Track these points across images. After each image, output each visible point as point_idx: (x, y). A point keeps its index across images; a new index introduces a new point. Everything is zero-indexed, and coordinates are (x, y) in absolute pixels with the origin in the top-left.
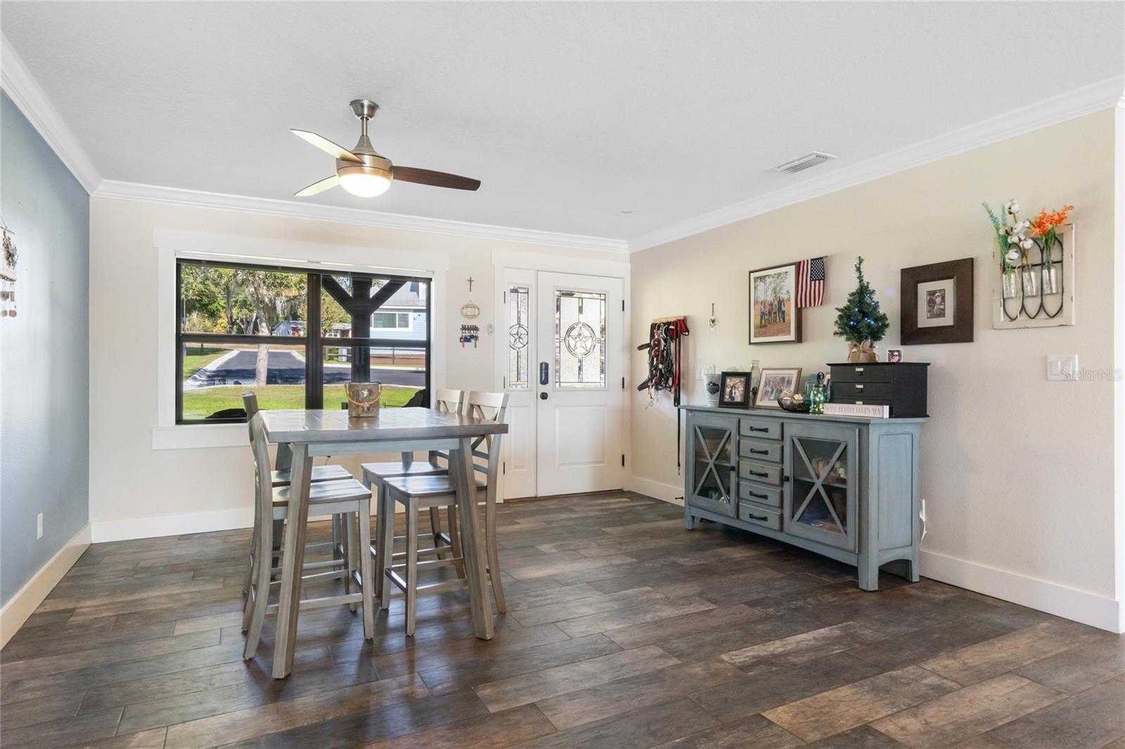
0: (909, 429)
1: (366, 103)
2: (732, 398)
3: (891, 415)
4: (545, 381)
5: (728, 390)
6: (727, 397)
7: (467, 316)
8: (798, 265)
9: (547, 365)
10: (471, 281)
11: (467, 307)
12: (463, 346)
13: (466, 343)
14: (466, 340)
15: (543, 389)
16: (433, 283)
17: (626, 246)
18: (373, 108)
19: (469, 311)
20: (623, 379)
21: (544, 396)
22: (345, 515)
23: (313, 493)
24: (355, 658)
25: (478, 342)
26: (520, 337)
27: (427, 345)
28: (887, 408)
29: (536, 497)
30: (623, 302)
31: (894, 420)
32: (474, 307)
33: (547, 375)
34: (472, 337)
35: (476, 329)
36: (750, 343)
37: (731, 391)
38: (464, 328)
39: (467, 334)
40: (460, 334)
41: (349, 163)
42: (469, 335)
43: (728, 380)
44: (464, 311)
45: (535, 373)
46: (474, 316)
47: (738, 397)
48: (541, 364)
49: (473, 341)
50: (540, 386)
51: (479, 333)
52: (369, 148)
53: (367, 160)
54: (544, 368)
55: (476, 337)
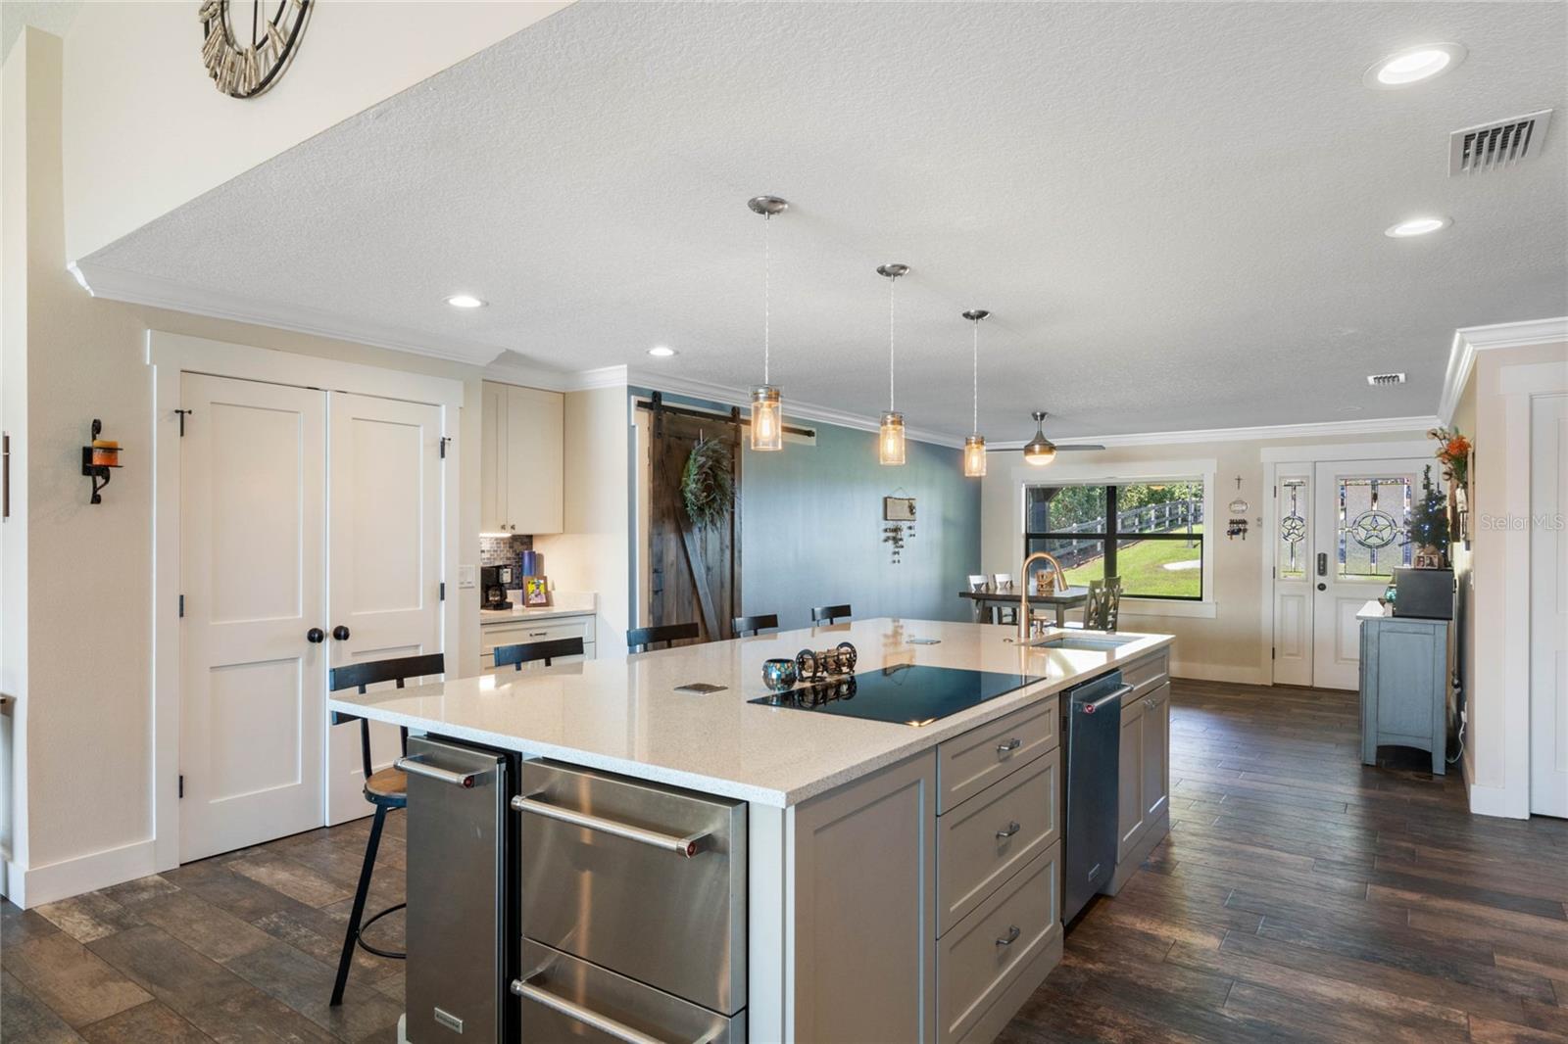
0: (1430, 629)
1: (1038, 414)
4: (1322, 572)
7: (1234, 511)
9: (1325, 556)
10: (1239, 479)
11: (1235, 503)
12: (1232, 538)
13: (1234, 536)
14: (1232, 533)
15: (1320, 580)
16: (1204, 484)
18: (1043, 416)
19: (1237, 507)
21: (1322, 587)
25: (1246, 534)
26: (1294, 528)
27: (1200, 538)
29: (1311, 687)
32: (1243, 503)
33: (1325, 565)
34: (1239, 530)
35: (1244, 522)
38: (1232, 522)
39: (1235, 527)
40: (1228, 527)
42: (1237, 528)
44: (1233, 506)
45: (1314, 564)
46: (1242, 511)
48: (1319, 555)
49: (1241, 534)
50: (1317, 577)
51: (1247, 527)
52: (1040, 439)
53: (1037, 447)
54: (1322, 559)
55: (1245, 531)
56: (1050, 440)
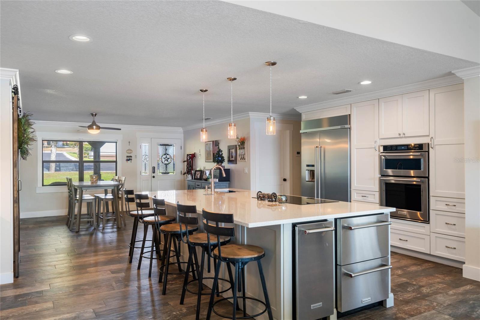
0: (225, 184)
1: (94, 114)
2: (197, 177)
3: (219, 181)
4: (154, 172)
5: (196, 175)
6: (196, 177)
8: (213, 141)
9: (155, 167)
10: (129, 142)
11: (128, 150)
12: (127, 162)
13: (128, 161)
14: (128, 160)
15: (153, 175)
16: (117, 143)
17: (182, 129)
18: (95, 115)
19: (129, 152)
20: (181, 171)
21: (154, 177)
22: (90, 202)
23: (83, 198)
24: (92, 230)
25: (132, 161)
26: (146, 159)
27: (116, 162)
28: (218, 180)
30: (181, 147)
31: (219, 182)
32: (131, 150)
33: (154, 170)
34: (130, 159)
35: (131, 157)
36: (206, 162)
37: (197, 176)
38: (127, 157)
39: (128, 158)
40: (126, 158)
41: (90, 127)
42: (129, 159)
43: (197, 172)
44: (127, 151)
45: (151, 170)
46: (131, 153)
47: (198, 177)
48: (153, 167)
50: (152, 174)
51: (132, 158)
52: (94, 123)
53: (94, 127)
54: (154, 168)
55: (131, 159)
56: (97, 124)
